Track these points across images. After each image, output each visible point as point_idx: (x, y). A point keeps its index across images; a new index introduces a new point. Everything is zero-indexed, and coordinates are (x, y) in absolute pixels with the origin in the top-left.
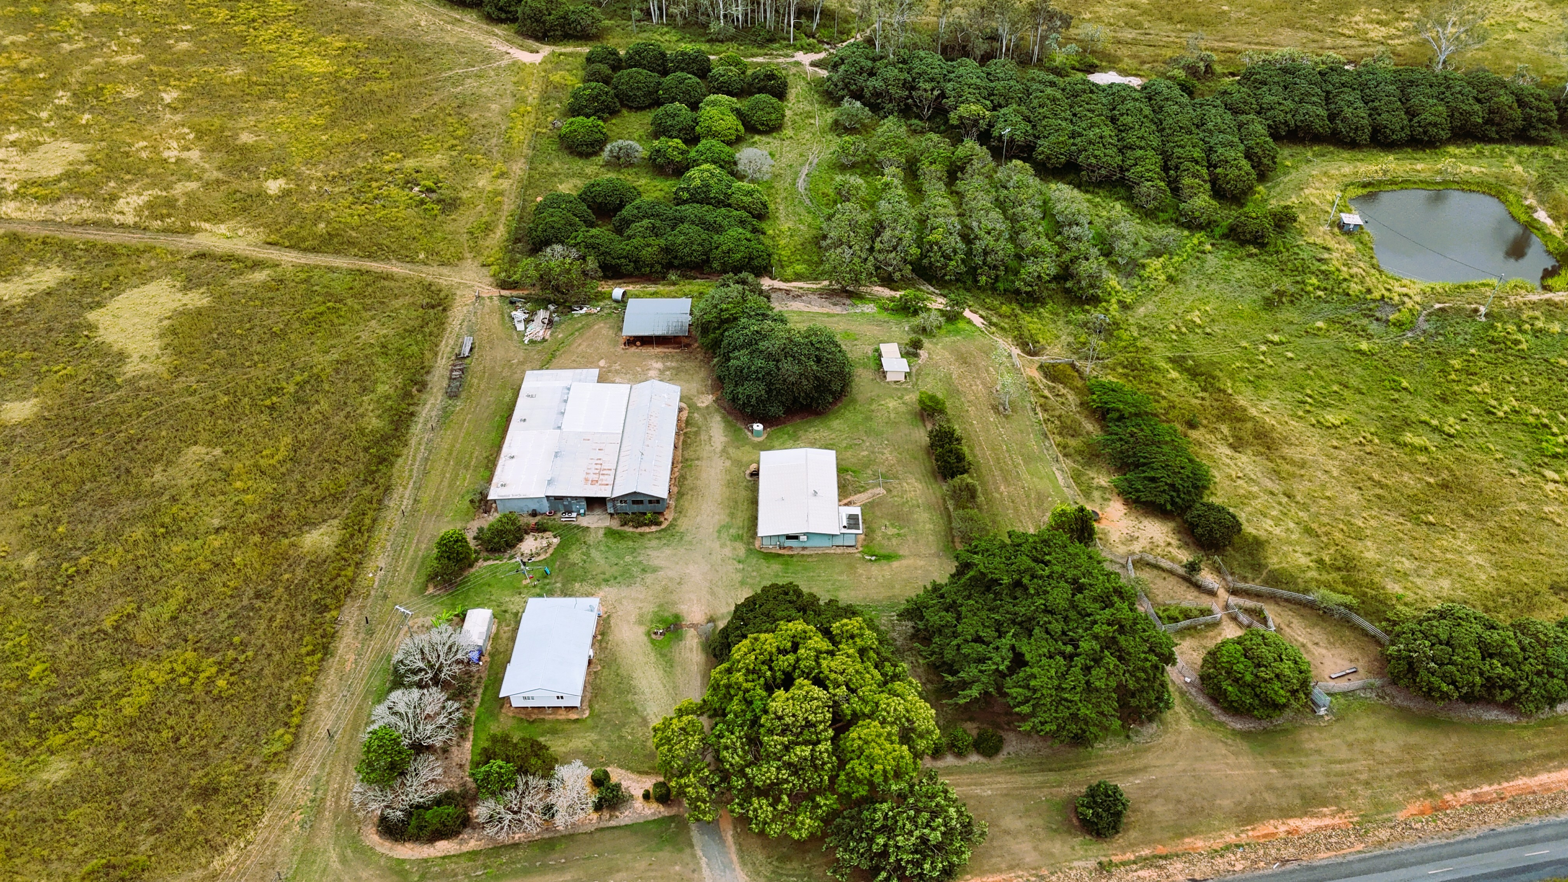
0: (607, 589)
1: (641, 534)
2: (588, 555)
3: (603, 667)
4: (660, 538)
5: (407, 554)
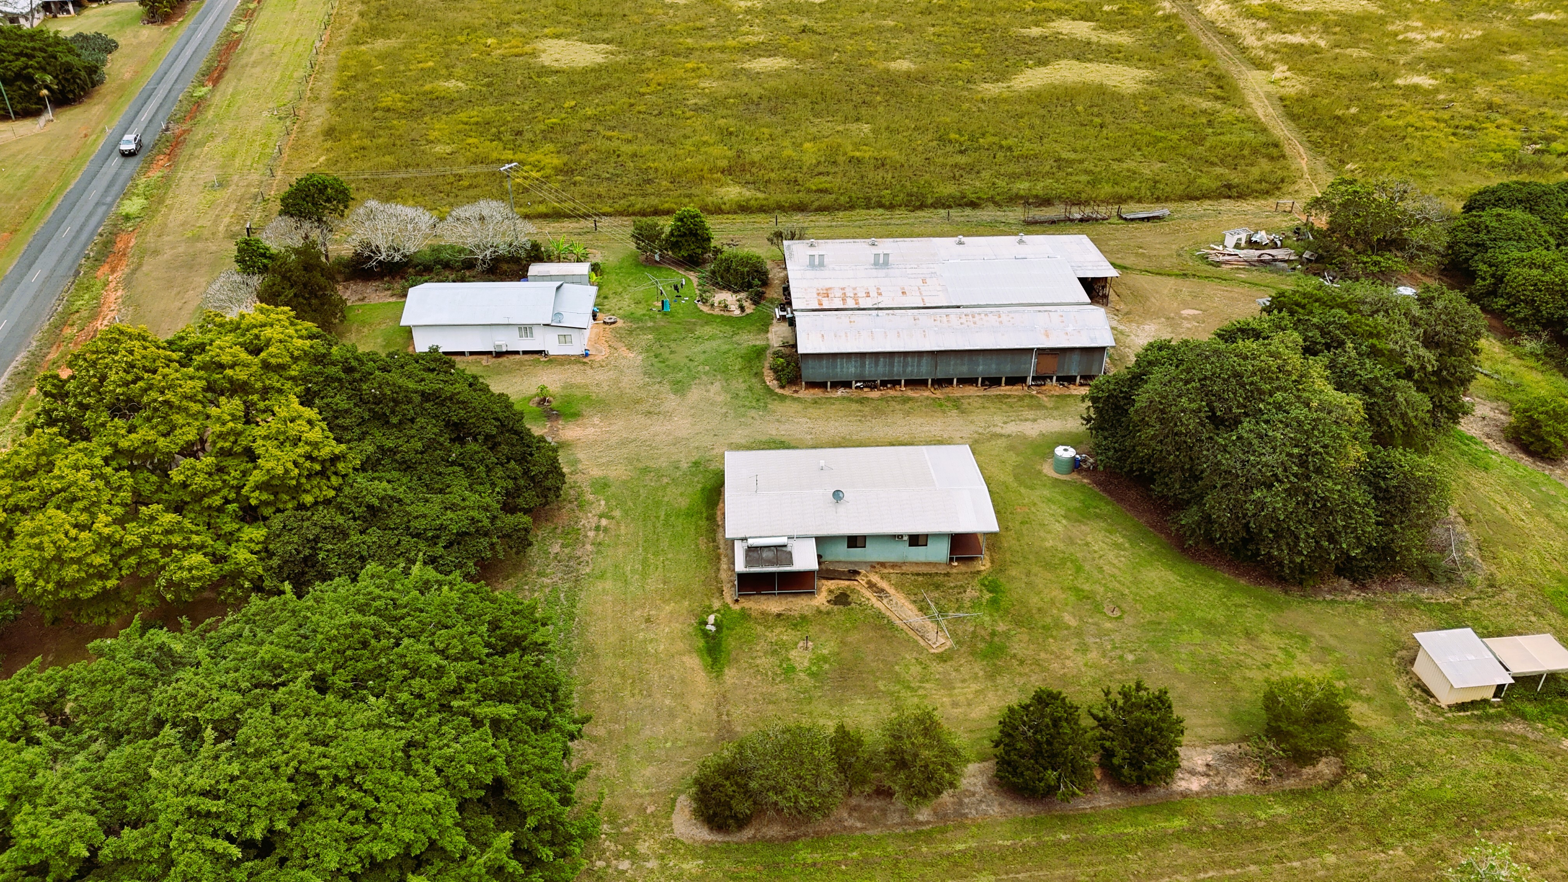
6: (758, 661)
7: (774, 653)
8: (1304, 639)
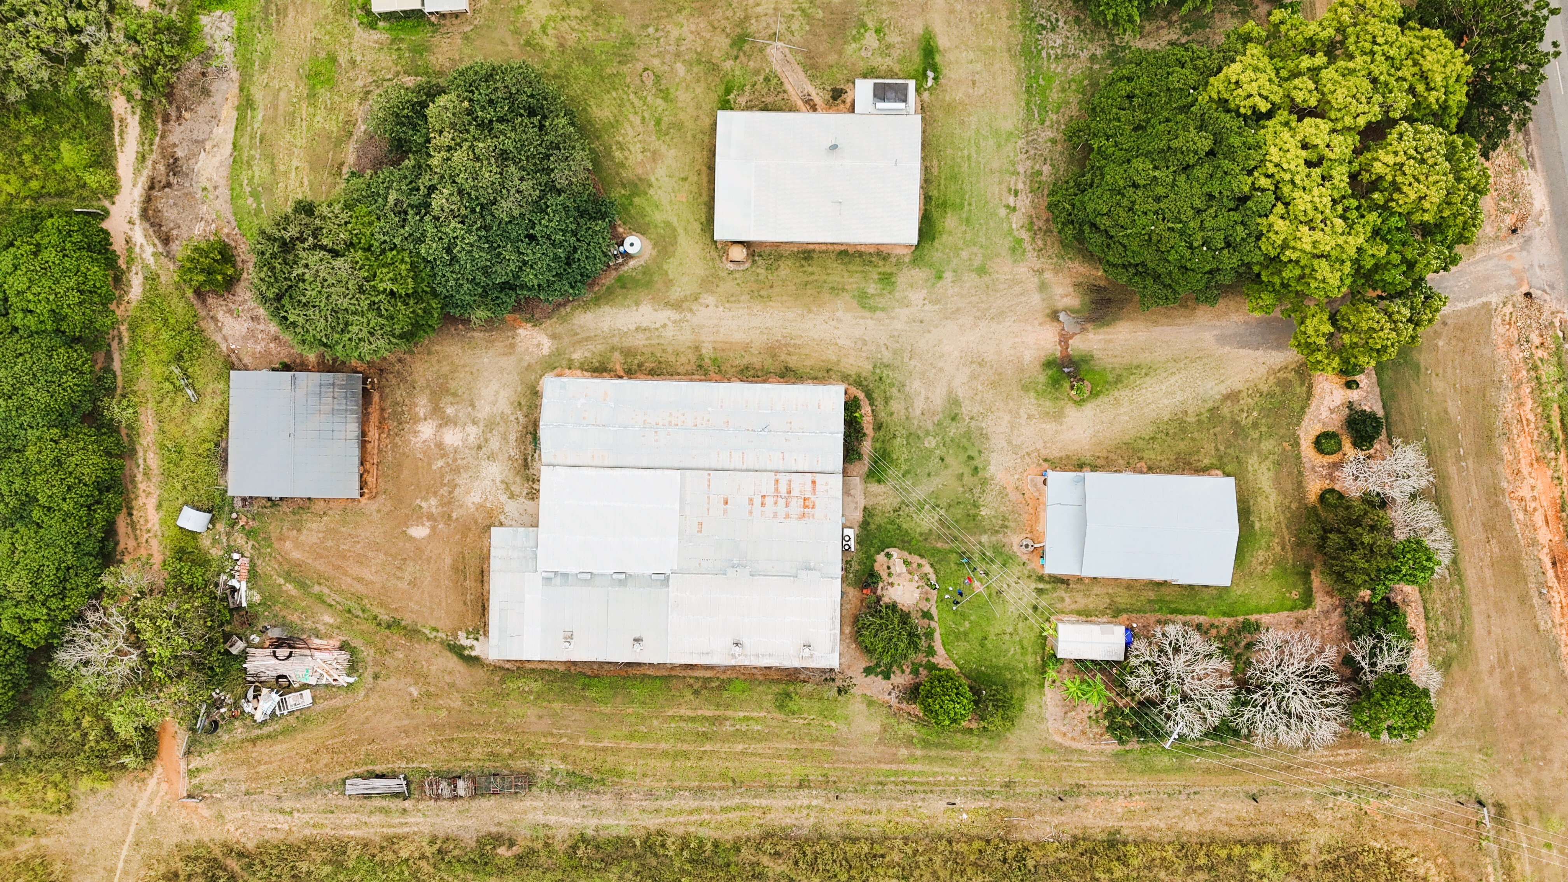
0: (992, 469)
1: (878, 427)
2: (921, 506)
3: (1140, 459)
4: (886, 401)
5: (922, 773)
6: (899, 39)
7: (888, 47)
8: (528, 43)
